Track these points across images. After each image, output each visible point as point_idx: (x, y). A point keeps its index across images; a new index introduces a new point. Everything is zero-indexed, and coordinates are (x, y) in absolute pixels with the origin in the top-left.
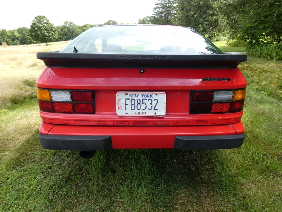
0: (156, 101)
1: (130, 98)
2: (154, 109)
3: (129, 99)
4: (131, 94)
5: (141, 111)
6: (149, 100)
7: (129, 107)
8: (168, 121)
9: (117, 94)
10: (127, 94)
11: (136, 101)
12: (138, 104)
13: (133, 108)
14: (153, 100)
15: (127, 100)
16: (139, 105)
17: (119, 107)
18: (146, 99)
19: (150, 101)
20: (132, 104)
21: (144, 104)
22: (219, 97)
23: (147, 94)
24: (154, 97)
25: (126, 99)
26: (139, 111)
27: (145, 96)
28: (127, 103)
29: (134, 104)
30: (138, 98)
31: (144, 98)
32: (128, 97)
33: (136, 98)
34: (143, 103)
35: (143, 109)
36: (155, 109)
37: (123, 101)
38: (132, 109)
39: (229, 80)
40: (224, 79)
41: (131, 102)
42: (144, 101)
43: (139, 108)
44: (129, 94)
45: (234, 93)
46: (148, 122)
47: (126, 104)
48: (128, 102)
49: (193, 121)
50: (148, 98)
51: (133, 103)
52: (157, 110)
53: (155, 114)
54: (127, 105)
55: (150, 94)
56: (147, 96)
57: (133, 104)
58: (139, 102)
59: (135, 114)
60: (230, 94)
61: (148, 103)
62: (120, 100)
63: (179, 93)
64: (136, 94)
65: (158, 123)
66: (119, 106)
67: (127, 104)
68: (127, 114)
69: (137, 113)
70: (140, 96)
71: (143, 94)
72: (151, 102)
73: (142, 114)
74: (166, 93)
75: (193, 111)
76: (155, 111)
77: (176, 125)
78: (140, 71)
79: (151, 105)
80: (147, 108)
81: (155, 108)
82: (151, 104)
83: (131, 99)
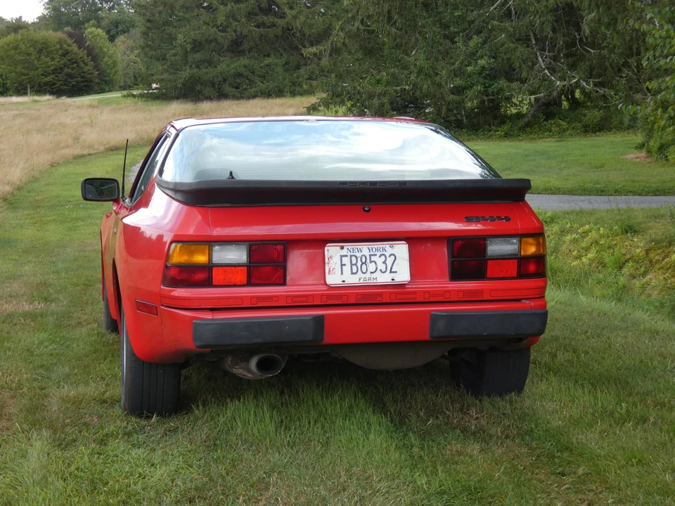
0: (393, 257)
1: (349, 254)
2: (391, 272)
3: (347, 256)
4: (349, 247)
5: (368, 275)
6: (380, 256)
7: (347, 269)
8: (415, 293)
9: (326, 249)
10: (342, 248)
11: (359, 259)
12: (363, 263)
13: (354, 271)
14: (387, 256)
15: (343, 258)
16: (364, 266)
17: (329, 271)
18: (376, 255)
19: (383, 258)
20: (352, 265)
21: (373, 263)
22: (496, 248)
23: (376, 246)
24: (389, 251)
25: (342, 256)
26: (364, 276)
27: (374, 250)
28: (343, 263)
29: (356, 265)
30: (362, 254)
31: (372, 253)
32: (344, 252)
33: (358, 255)
34: (371, 262)
35: (371, 273)
36: (393, 270)
37: (336, 259)
38: (352, 273)
39: (508, 219)
40: (499, 218)
41: (351, 261)
42: (373, 258)
43: (364, 271)
44: (345, 248)
45: (520, 242)
46: (380, 295)
47: (342, 265)
48: (346, 260)
49: (459, 291)
50: (379, 254)
51: (354, 262)
52: (396, 272)
53: (393, 280)
54: (343, 267)
55: (381, 246)
56: (377, 250)
57: (354, 265)
58: (364, 261)
59: (358, 282)
60: (513, 244)
61: (380, 261)
62: (331, 257)
63: (429, 245)
64: (359, 247)
65: (398, 297)
66: (330, 269)
67: (345, 265)
68: (343, 281)
69: (362, 280)
70: (365, 249)
71: (370, 247)
72: (384, 260)
73: (370, 281)
74: (408, 243)
75: (456, 275)
76: (393, 275)
77: (428, 300)
78: (364, 208)
79: (384, 265)
80: (378, 270)
81: (391, 269)
82: (384, 262)
83: (351, 256)
